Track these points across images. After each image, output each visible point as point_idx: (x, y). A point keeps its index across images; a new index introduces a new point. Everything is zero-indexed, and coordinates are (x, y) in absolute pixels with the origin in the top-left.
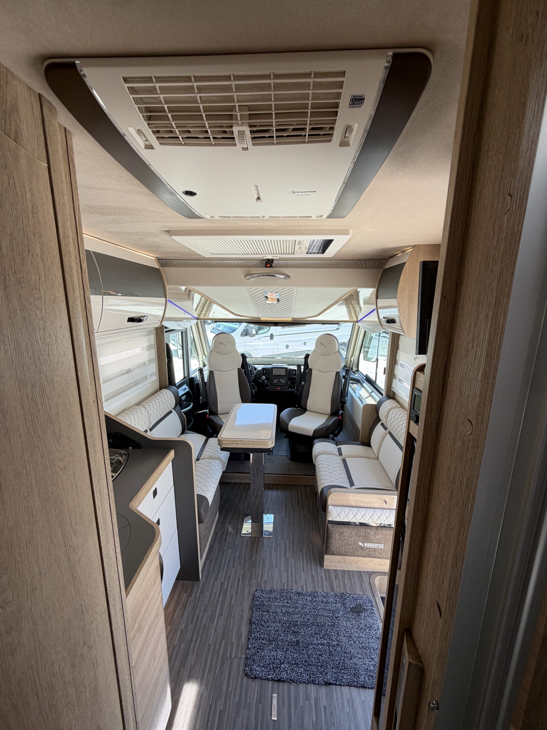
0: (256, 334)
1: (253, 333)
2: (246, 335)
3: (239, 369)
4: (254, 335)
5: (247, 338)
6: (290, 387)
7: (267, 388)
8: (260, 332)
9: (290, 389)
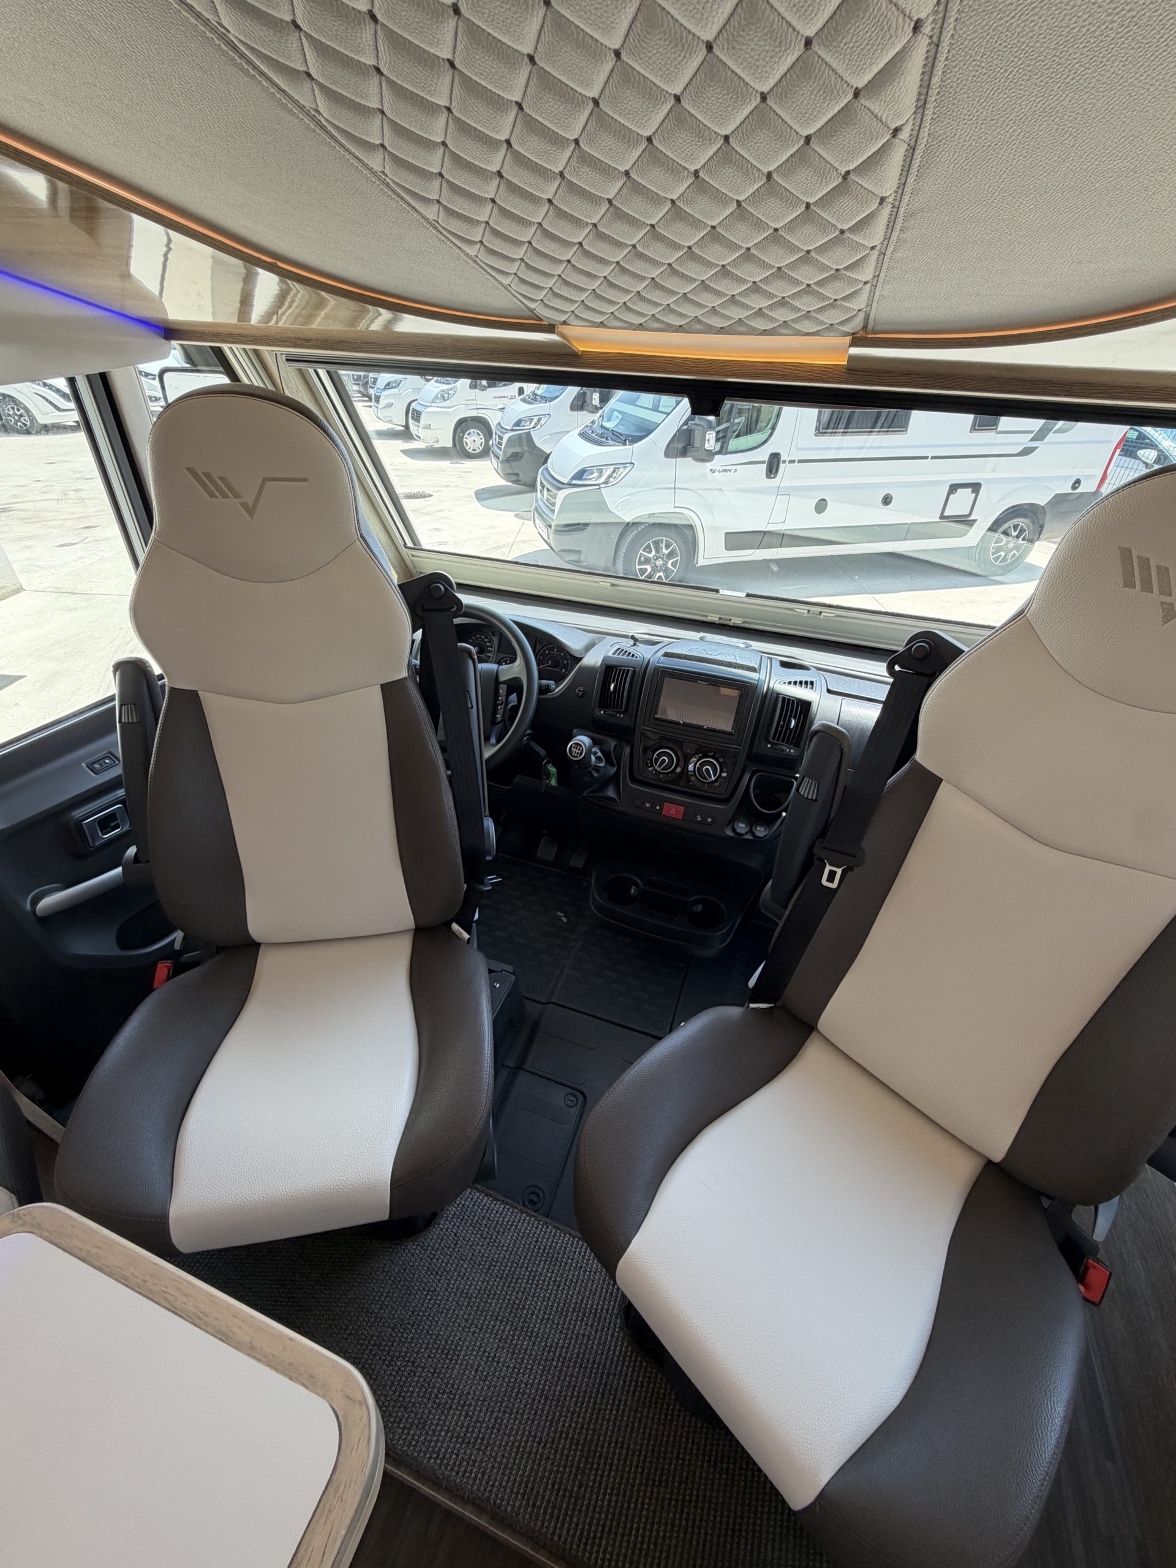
0: (719, 452)
1: (707, 446)
2: (684, 453)
3: (391, 692)
4: (710, 455)
5: (686, 464)
6: (746, 811)
7: (611, 793)
8: (733, 444)
9: (742, 827)
